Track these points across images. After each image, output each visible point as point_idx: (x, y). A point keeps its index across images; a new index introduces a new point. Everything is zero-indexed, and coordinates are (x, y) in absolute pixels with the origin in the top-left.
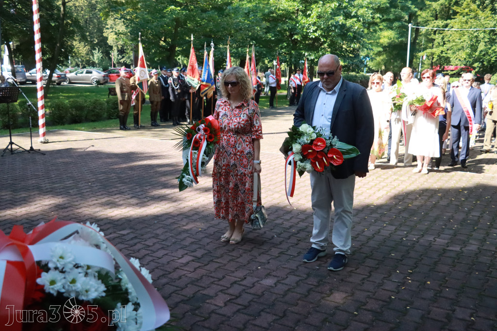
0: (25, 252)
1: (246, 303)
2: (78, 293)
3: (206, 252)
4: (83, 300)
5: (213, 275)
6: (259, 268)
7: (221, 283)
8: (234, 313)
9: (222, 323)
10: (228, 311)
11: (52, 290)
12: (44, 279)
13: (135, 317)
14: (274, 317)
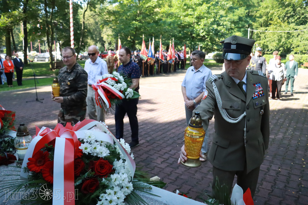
0: (73, 134)
1: (171, 162)
2: (97, 154)
3: (152, 138)
4: (100, 157)
5: (155, 149)
6: (177, 146)
7: (159, 153)
8: (166, 167)
9: (160, 171)
10: (163, 166)
11: (86, 152)
12: (82, 147)
13: (124, 165)
14: (185, 169)
